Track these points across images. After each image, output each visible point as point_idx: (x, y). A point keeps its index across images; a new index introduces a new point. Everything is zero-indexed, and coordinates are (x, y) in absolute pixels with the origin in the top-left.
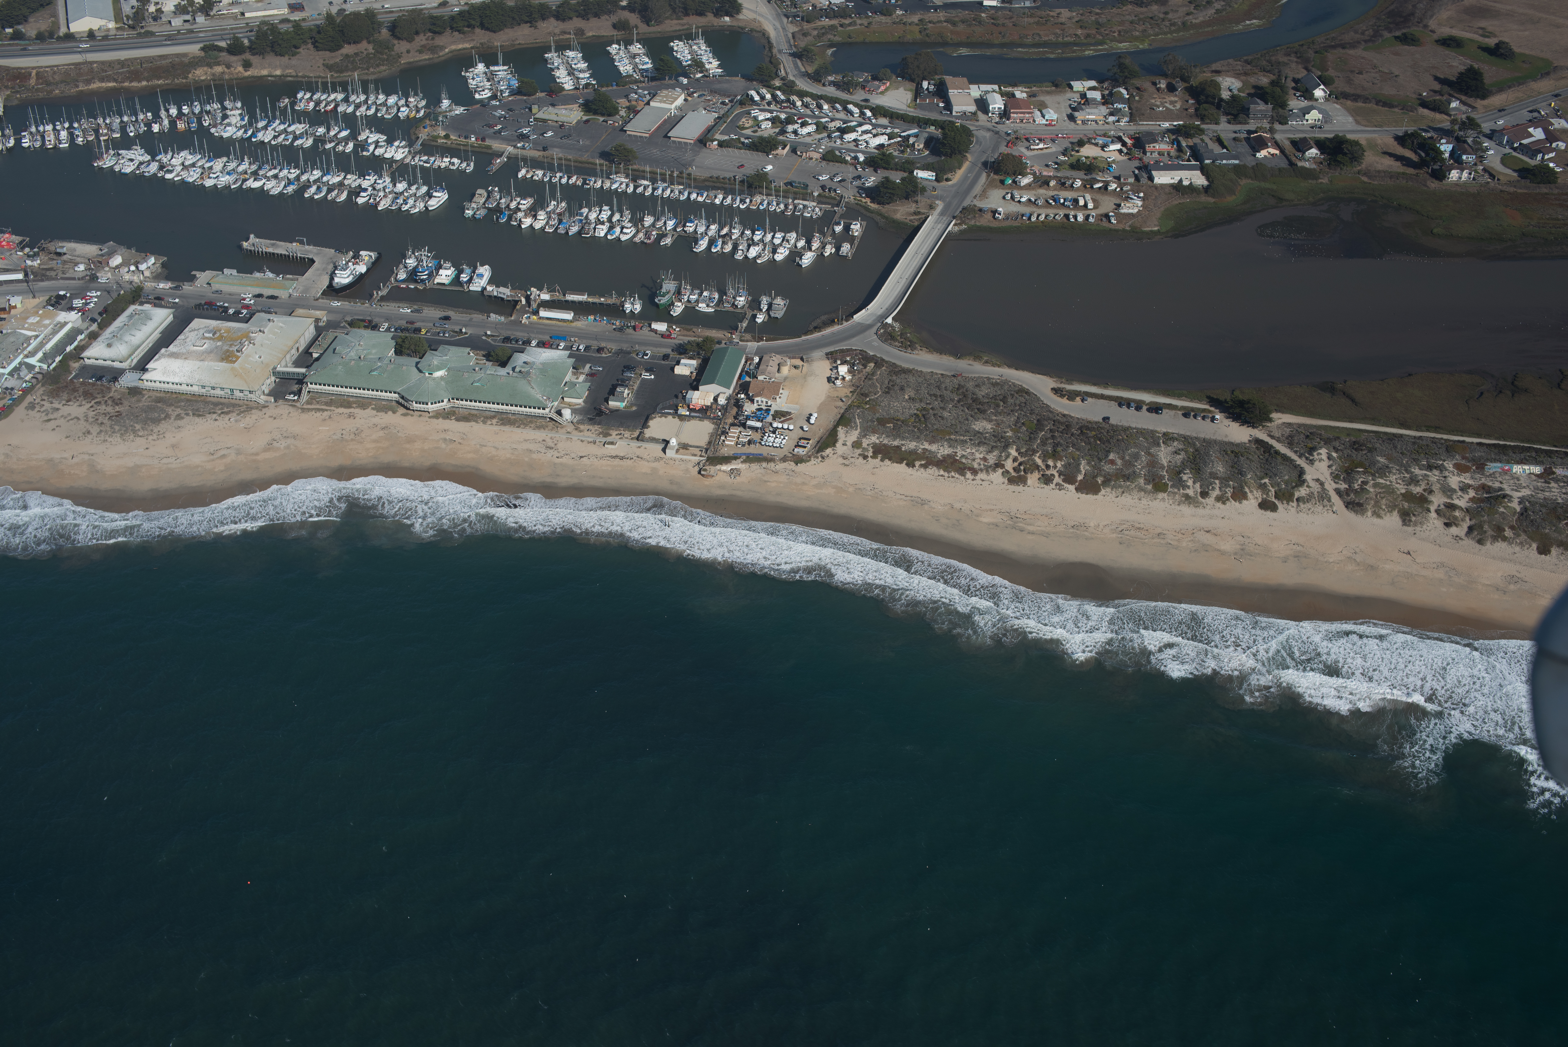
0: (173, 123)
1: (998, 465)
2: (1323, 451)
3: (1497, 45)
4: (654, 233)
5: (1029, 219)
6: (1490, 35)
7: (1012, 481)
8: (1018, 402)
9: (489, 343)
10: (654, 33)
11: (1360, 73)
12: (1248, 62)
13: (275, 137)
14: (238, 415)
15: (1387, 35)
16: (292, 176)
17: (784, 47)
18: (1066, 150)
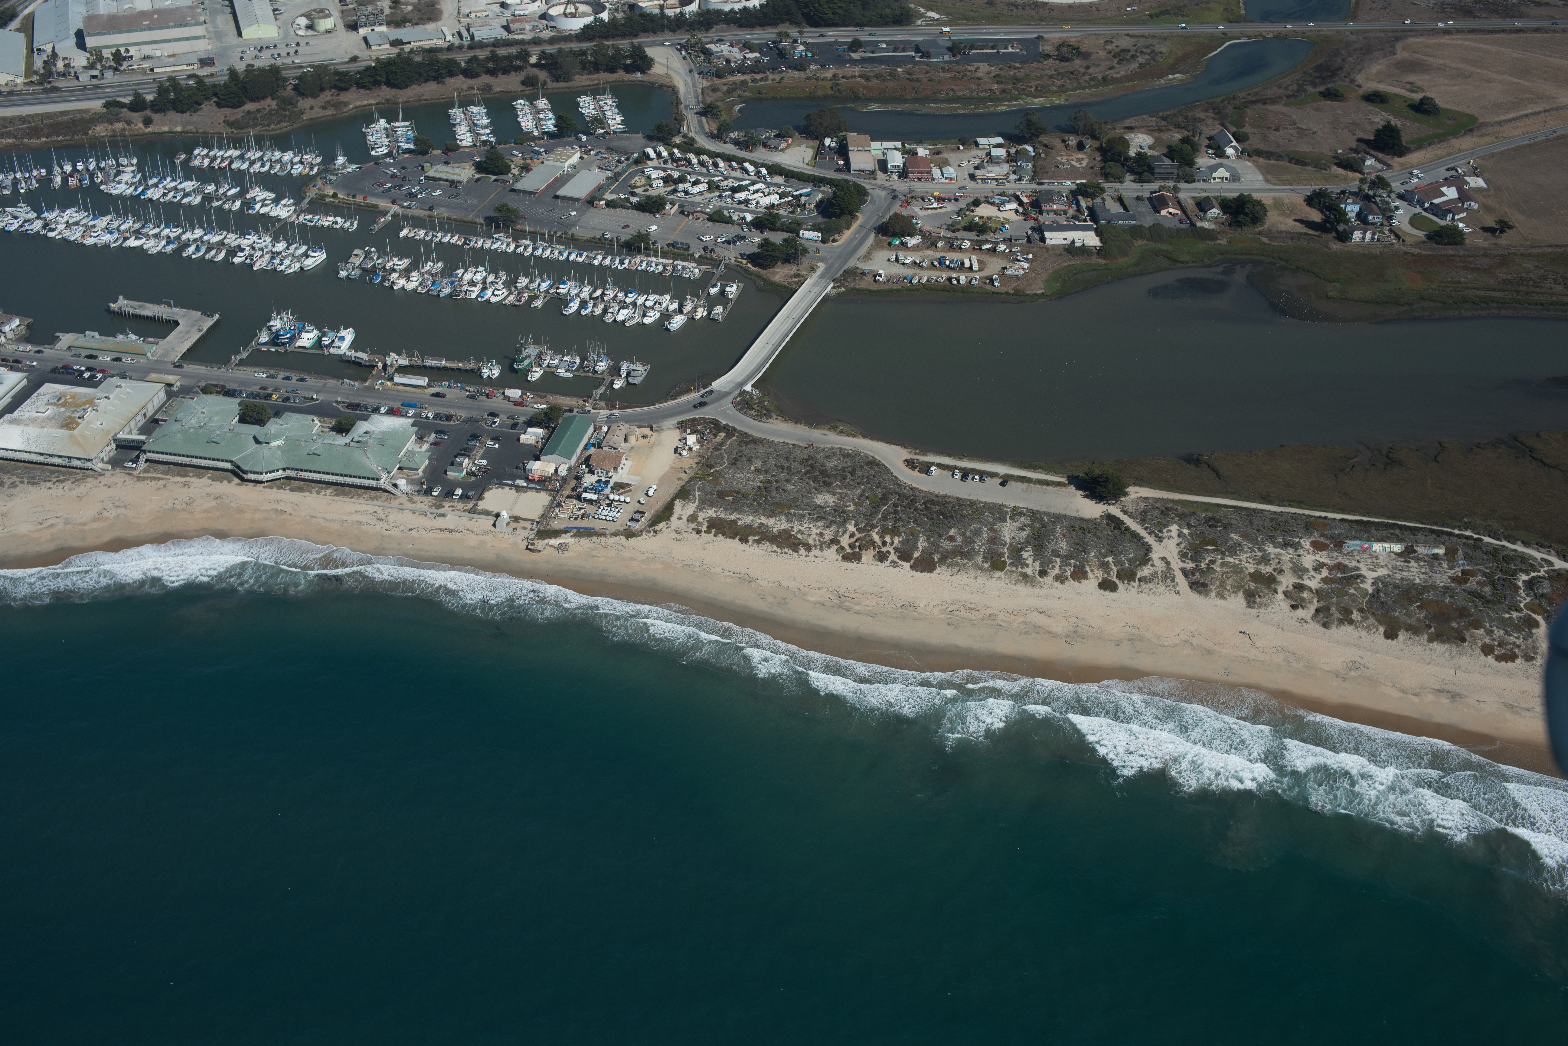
0: (65, 180)
1: (835, 541)
2: (1174, 528)
3: (1421, 100)
4: (526, 295)
5: (911, 282)
6: (1420, 89)
7: (846, 558)
8: (866, 474)
9: (339, 410)
10: (563, 88)
11: (1277, 130)
12: (1164, 119)
13: (165, 195)
14: (73, 483)
15: (1310, 89)
16: (172, 235)
17: (691, 102)
18: (961, 210)
